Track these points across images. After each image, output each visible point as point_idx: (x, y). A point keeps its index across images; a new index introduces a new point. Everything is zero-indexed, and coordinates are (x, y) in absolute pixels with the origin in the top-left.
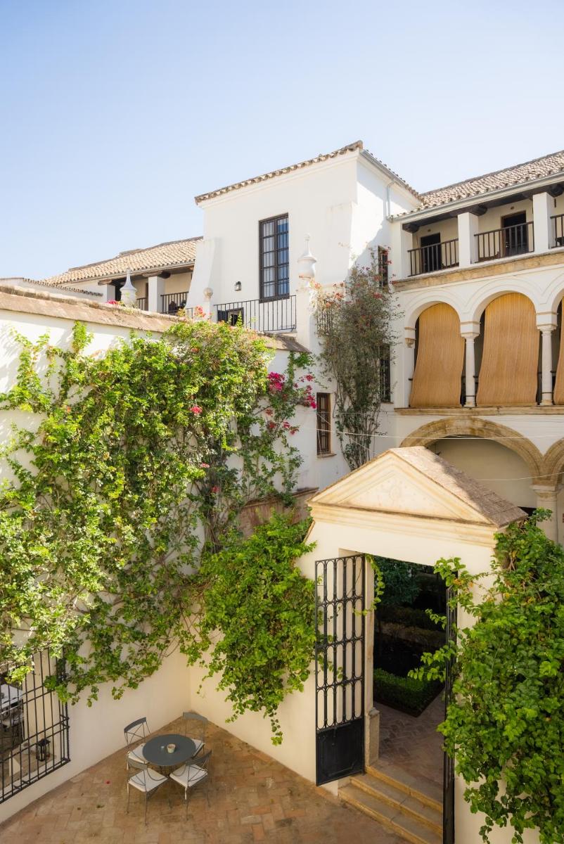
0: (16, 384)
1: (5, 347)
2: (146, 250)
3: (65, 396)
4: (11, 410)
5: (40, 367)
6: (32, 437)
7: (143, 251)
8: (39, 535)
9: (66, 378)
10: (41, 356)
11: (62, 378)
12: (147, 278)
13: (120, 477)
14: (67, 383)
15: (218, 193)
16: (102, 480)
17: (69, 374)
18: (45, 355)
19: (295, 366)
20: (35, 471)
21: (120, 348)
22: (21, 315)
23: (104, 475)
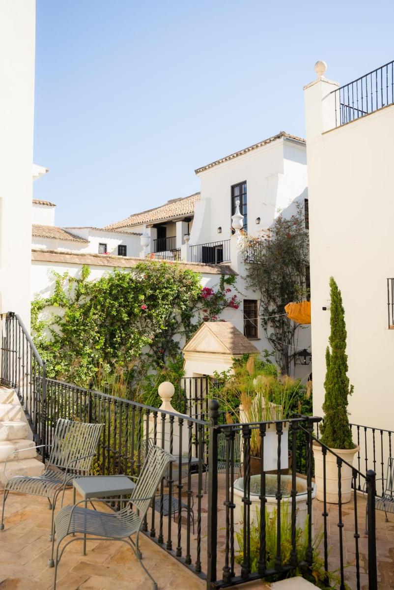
0: (54, 294)
1: (49, 278)
2: (185, 198)
3: (77, 300)
4: (51, 306)
5: (65, 287)
6: (61, 319)
7: (183, 199)
8: (61, 363)
9: (78, 292)
10: (65, 282)
11: (76, 292)
12: (175, 223)
13: (102, 339)
14: (78, 295)
15: (207, 167)
16: (93, 340)
17: (79, 290)
18: (68, 281)
19: (225, 283)
20: (61, 335)
21: (107, 277)
22: (57, 263)
23: (94, 338)
